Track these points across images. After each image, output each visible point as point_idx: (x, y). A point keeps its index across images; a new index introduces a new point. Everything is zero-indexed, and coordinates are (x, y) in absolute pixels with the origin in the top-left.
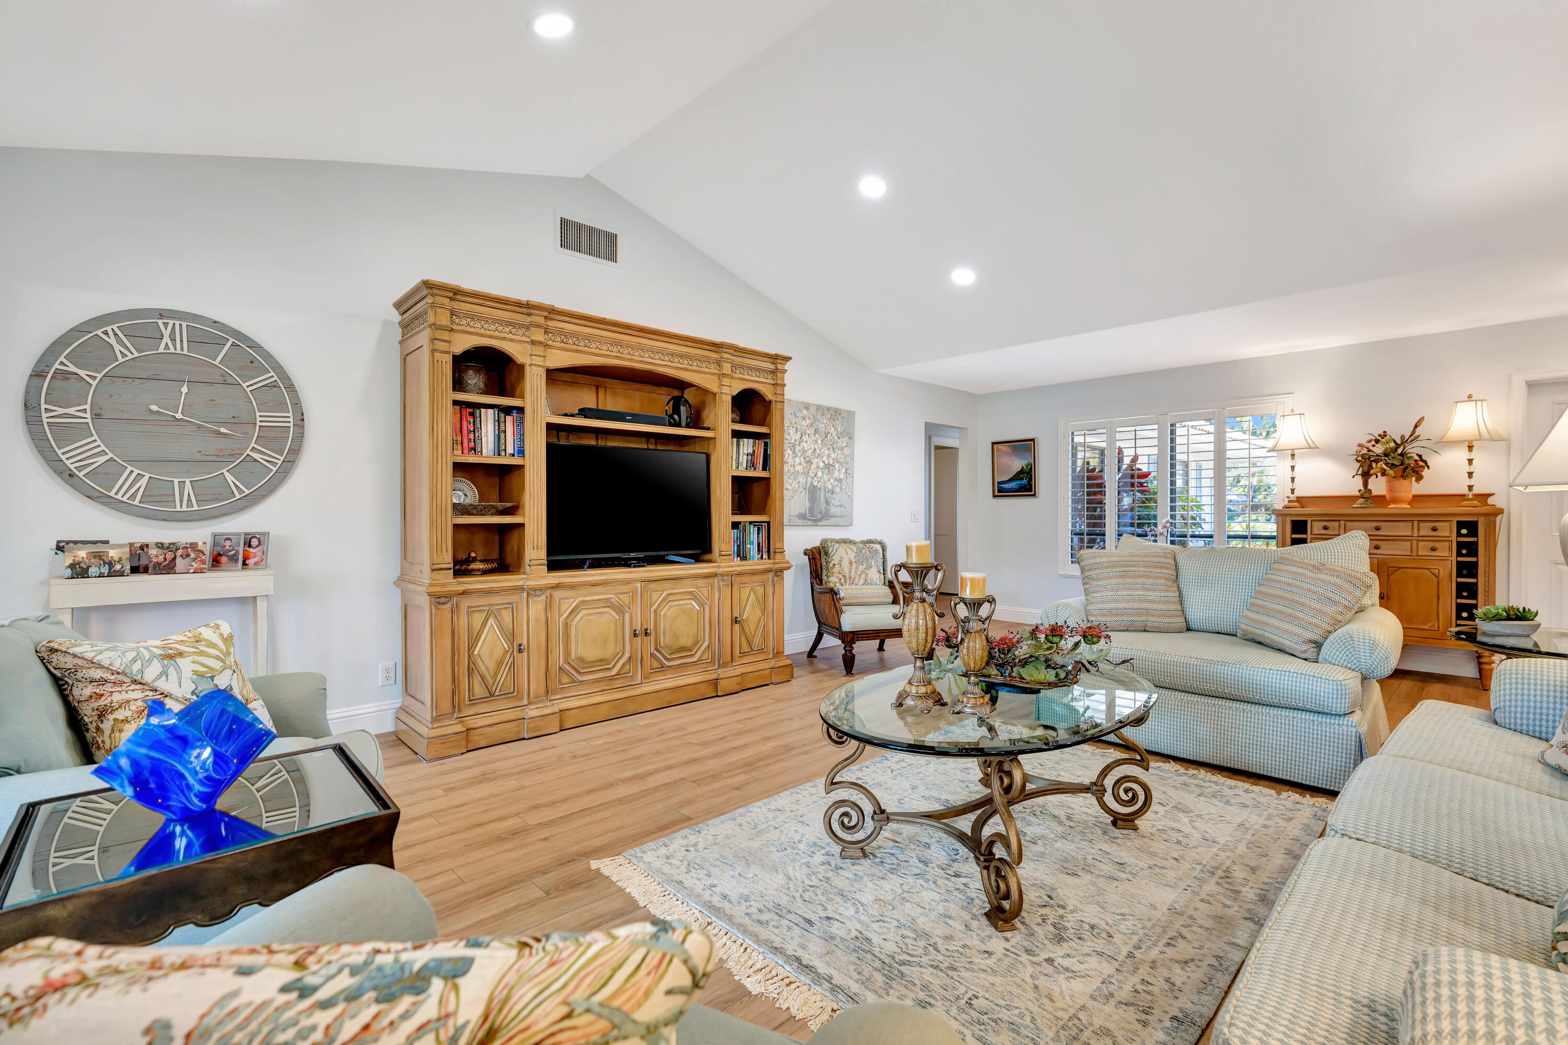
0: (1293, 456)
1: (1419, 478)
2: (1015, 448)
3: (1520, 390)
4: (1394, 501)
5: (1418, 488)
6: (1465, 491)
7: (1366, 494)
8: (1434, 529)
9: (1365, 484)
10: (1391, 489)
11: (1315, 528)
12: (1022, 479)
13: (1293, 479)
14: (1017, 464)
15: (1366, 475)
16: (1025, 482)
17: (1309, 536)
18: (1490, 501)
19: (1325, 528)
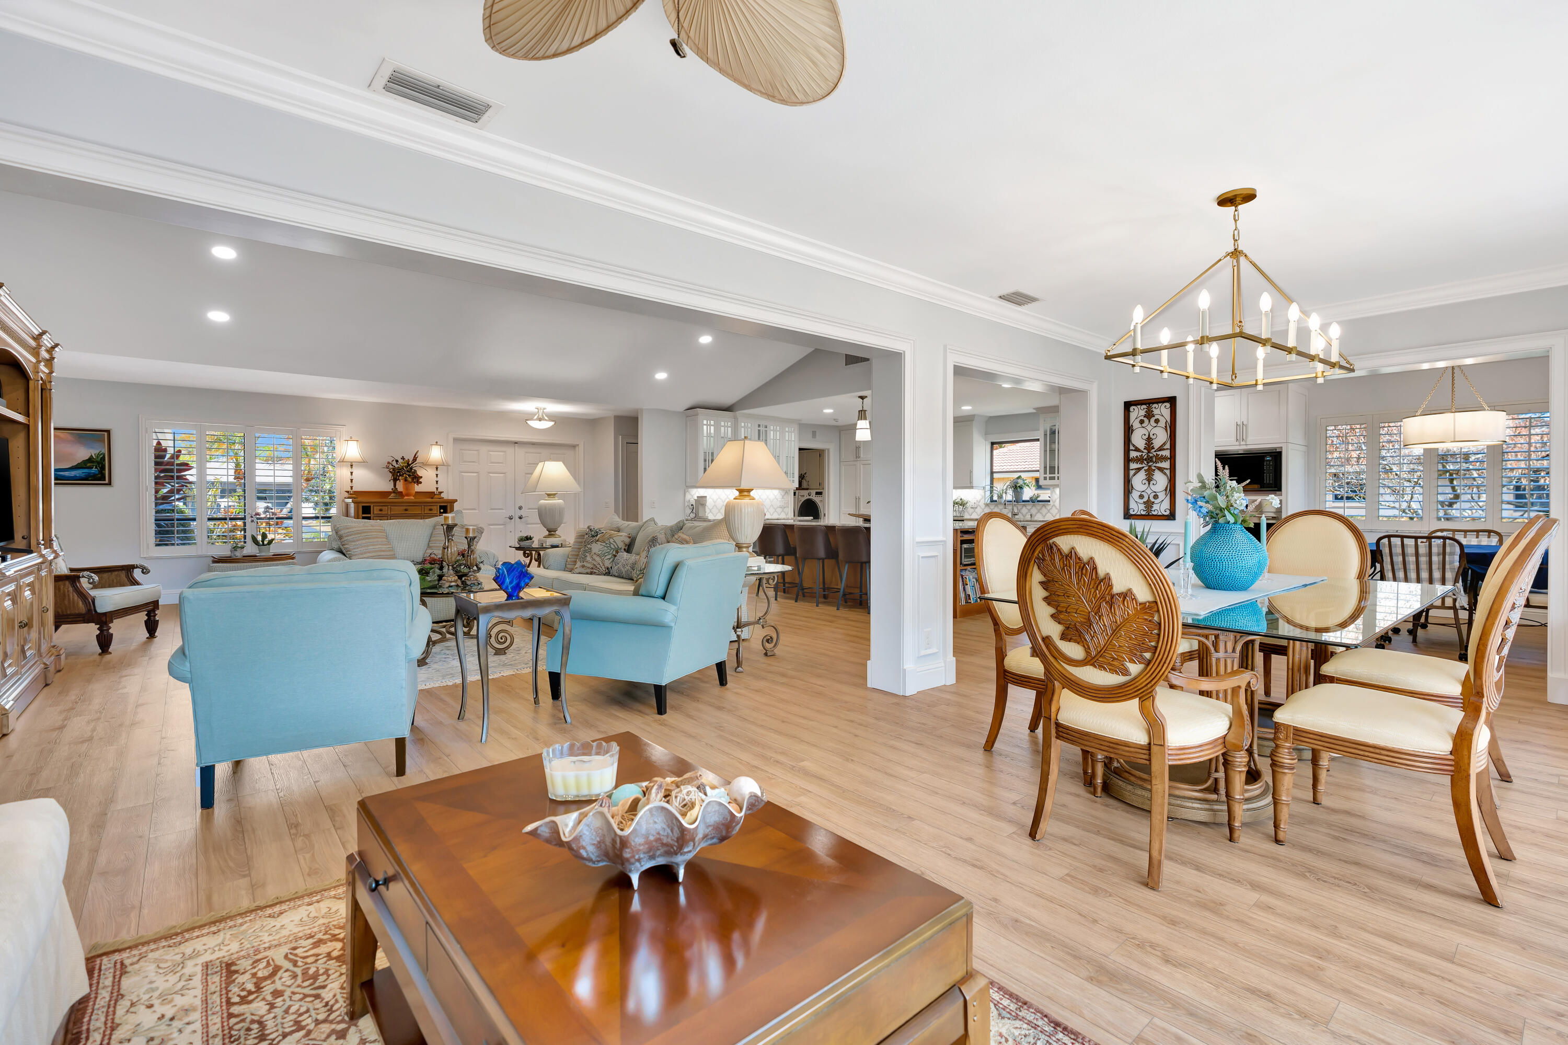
0: (352, 466)
1: (419, 483)
2: (80, 436)
3: (451, 440)
4: (408, 495)
5: (418, 488)
6: (435, 490)
7: (395, 491)
8: (431, 510)
9: (395, 485)
10: (407, 488)
11: (375, 510)
12: (91, 468)
13: (352, 480)
14: (83, 453)
15: (395, 480)
16: (94, 470)
17: (372, 515)
18: (442, 495)
19: (381, 510)
